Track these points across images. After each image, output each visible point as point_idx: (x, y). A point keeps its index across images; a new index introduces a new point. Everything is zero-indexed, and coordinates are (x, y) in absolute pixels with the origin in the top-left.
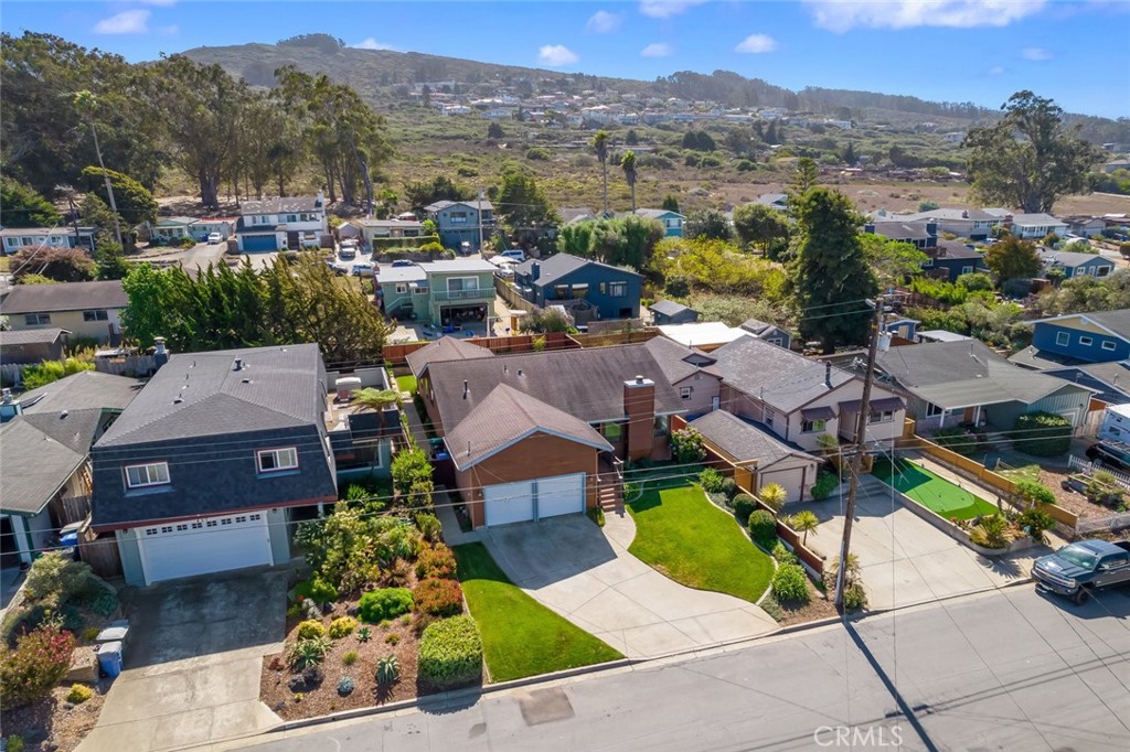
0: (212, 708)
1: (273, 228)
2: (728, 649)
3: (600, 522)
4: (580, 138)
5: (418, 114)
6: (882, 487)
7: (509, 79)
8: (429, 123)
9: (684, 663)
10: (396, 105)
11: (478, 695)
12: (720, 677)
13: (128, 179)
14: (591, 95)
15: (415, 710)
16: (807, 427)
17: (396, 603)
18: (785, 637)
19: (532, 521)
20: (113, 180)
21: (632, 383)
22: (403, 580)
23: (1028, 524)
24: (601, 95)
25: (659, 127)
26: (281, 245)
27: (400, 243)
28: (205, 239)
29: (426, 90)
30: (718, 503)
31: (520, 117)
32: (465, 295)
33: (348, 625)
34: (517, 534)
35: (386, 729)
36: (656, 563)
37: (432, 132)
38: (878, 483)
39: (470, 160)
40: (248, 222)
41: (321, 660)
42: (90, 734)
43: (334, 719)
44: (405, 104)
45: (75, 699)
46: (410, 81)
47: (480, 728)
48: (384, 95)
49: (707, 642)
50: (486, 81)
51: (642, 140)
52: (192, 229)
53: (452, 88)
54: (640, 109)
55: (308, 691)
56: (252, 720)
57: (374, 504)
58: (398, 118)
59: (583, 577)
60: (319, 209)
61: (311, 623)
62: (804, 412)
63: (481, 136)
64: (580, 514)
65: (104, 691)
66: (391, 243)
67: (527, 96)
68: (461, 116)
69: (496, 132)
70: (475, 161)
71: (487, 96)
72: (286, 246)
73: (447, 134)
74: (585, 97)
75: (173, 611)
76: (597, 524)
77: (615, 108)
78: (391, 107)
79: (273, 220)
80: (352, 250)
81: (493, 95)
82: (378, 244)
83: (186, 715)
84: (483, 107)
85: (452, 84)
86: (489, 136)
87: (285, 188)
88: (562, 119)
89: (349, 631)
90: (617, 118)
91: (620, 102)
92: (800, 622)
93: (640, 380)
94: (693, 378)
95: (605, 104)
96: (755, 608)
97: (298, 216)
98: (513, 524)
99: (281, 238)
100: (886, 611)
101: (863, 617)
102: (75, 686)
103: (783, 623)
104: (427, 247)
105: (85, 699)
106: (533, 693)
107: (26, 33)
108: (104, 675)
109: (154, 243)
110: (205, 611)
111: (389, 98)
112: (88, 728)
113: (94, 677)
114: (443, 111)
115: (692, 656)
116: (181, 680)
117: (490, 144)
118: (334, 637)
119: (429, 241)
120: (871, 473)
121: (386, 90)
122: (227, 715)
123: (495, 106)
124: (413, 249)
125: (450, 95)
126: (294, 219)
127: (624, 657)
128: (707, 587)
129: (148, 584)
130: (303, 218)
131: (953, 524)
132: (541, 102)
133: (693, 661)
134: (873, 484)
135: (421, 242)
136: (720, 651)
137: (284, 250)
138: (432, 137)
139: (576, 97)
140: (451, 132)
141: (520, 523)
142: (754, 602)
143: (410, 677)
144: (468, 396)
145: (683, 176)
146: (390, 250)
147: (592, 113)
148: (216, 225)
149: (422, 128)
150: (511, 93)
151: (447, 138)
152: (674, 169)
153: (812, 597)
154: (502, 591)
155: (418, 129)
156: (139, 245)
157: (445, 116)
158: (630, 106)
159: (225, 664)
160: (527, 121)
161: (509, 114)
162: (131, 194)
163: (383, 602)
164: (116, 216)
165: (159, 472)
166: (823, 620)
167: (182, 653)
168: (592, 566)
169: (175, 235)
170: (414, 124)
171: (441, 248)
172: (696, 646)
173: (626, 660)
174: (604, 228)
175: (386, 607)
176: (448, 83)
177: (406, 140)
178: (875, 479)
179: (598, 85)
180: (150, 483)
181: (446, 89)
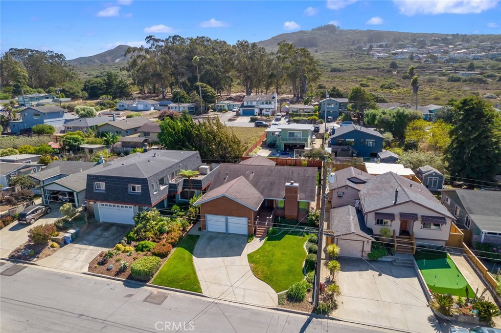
0: (77, 261)
1: (253, 107)
2: (245, 306)
3: (249, 241)
4: (440, 68)
5: (362, 58)
6: (414, 264)
7: (415, 39)
8: (365, 62)
9: (221, 304)
10: (354, 54)
11: (144, 286)
12: (226, 315)
13: (209, 87)
14: (460, 45)
15: (122, 283)
16: (379, 222)
17: (147, 247)
18: (276, 311)
19: (225, 233)
20: (202, 87)
21: (288, 184)
22: (158, 240)
23: (478, 309)
24: (466, 45)
25: (496, 60)
26: (255, 114)
27: (300, 115)
28: (232, 110)
29: (371, 47)
30: (307, 246)
31: (412, 58)
32: (295, 139)
33: (128, 249)
34: (214, 236)
35: (108, 285)
36: (252, 263)
37: (363, 66)
38: (413, 261)
39: (371, 79)
40: (245, 104)
41: (111, 257)
42: (49, 257)
43: (100, 276)
44: (358, 53)
45: (52, 246)
46: (365, 43)
47: (131, 295)
48: (351, 50)
49: (240, 300)
50: (403, 41)
51: (478, 68)
52: (229, 106)
53: (384, 45)
54: (489, 50)
55: (100, 265)
56: (82, 268)
57: (181, 213)
58: (352, 60)
59: (220, 259)
60: (273, 100)
61: (119, 246)
62: (376, 214)
63: (386, 67)
64: (246, 235)
65: (61, 247)
66: (297, 115)
67: (422, 47)
68: (382, 58)
69: (394, 66)
70: (374, 79)
71: (401, 48)
72: (257, 114)
73: (370, 67)
74: (456, 46)
75: (98, 231)
76: (248, 240)
77: (472, 51)
78: (351, 55)
79: (254, 103)
80: (280, 117)
81: (404, 48)
82: (292, 115)
83: (70, 260)
84: (394, 54)
85: (384, 44)
86: (391, 67)
87: (279, 90)
88: (435, 59)
89: (128, 252)
90: (470, 57)
91: (477, 47)
92: (289, 308)
93: (292, 183)
94: (344, 188)
95: (467, 49)
96: (274, 295)
97: (265, 102)
98: (218, 232)
99: (257, 111)
100: (339, 320)
101: (323, 318)
102: (54, 243)
103: (280, 306)
104: (311, 118)
105: (54, 247)
106: (158, 292)
107: (197, 37)
108: (64, 243)
109: (215, 110)
110: (104, 234)
111: (353, 51)
112: (49, 255)
113: (62, 243)
114: (375, 56)
115: (227, 303)
116: (79, 250)
117: (388, 71)
118: (123, 252)
119: (312, 115)
120: (414, 255)
121: (353, 47)
122: (78, 264)
123: (402, 53)
124: (304, 118)
125: (383, 48)
126: (263, 104)
127: (201, 293)
128: (263, 279)
129: (101, 221)
130: (267, 103)
131: (430, 294)
132: (429, 50)
133: (225, 305)
134: (409, 260)
135: (309, 115)
136: (240, 305)
137: (256, 115)
138: (363, 68)
139: (450, 46)
140: (373, 66)
141: (220, 233)
142: (277, 292)
143: (128, 272)
144: (226, 179)
145: (489, 88)
146: (295, 118)
147: (456, 55)
148: (237, 104)
149: (360, 64)
150: (413, 46)
151: (370, 69)
152: (487, 84)
153: (305, 300)
154: (184, 254)
155: (357, 65)
156: (210, 110)
157: (375, 59)
158: (483, 49)
159: (92, 250)
160: (415, 60)
161: (407, 57)
162: (208, 92)
163: (142, 245)
164: (202, 100)
165: (103, 186)
166: (301, 312)
167: (87, 243)
168: (227, 256)
169: (222, 108)
170: (359, 62)
171: (317, 118)
172: (234, 300)
173: (201, 294)
174: (384, 113)
175: (143, 247)
176: (383, 43)
177: (349, 70)
178: (413, 258)
179: (466, 39)
180: (101, 189)
181: (381, 46)
